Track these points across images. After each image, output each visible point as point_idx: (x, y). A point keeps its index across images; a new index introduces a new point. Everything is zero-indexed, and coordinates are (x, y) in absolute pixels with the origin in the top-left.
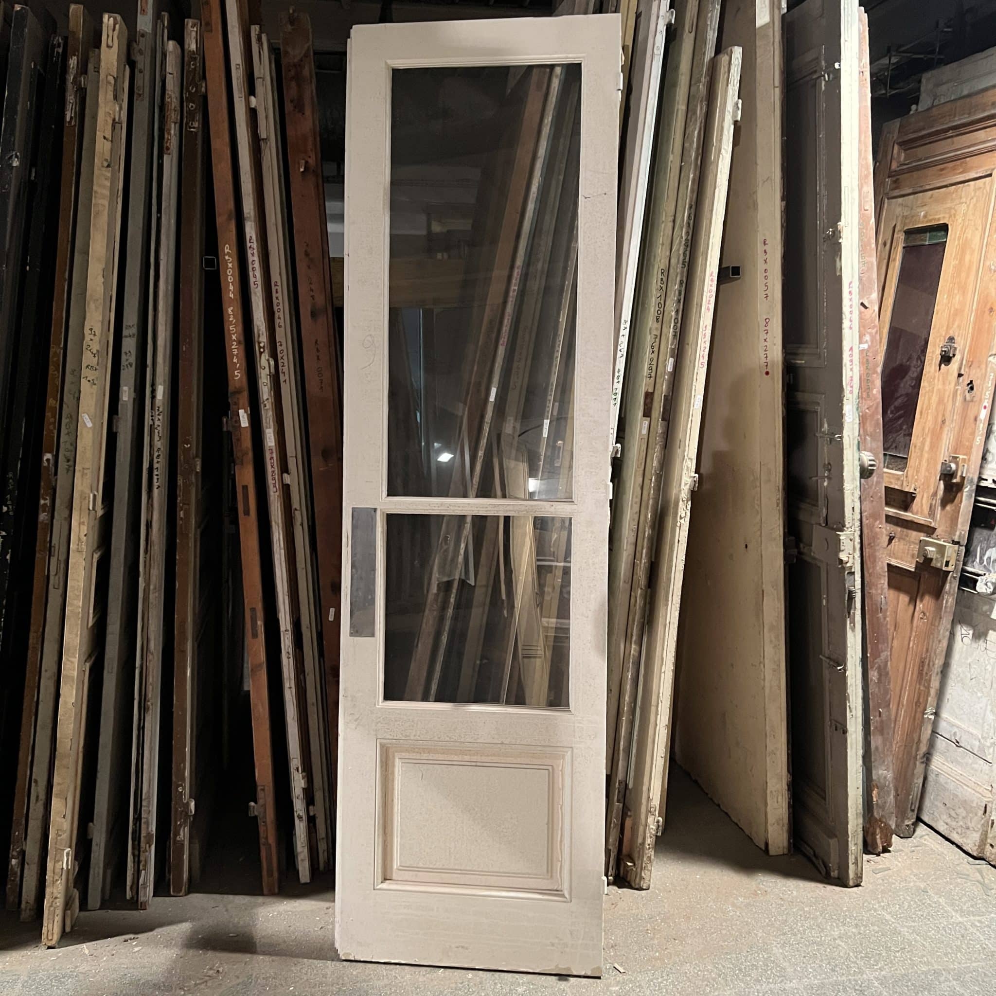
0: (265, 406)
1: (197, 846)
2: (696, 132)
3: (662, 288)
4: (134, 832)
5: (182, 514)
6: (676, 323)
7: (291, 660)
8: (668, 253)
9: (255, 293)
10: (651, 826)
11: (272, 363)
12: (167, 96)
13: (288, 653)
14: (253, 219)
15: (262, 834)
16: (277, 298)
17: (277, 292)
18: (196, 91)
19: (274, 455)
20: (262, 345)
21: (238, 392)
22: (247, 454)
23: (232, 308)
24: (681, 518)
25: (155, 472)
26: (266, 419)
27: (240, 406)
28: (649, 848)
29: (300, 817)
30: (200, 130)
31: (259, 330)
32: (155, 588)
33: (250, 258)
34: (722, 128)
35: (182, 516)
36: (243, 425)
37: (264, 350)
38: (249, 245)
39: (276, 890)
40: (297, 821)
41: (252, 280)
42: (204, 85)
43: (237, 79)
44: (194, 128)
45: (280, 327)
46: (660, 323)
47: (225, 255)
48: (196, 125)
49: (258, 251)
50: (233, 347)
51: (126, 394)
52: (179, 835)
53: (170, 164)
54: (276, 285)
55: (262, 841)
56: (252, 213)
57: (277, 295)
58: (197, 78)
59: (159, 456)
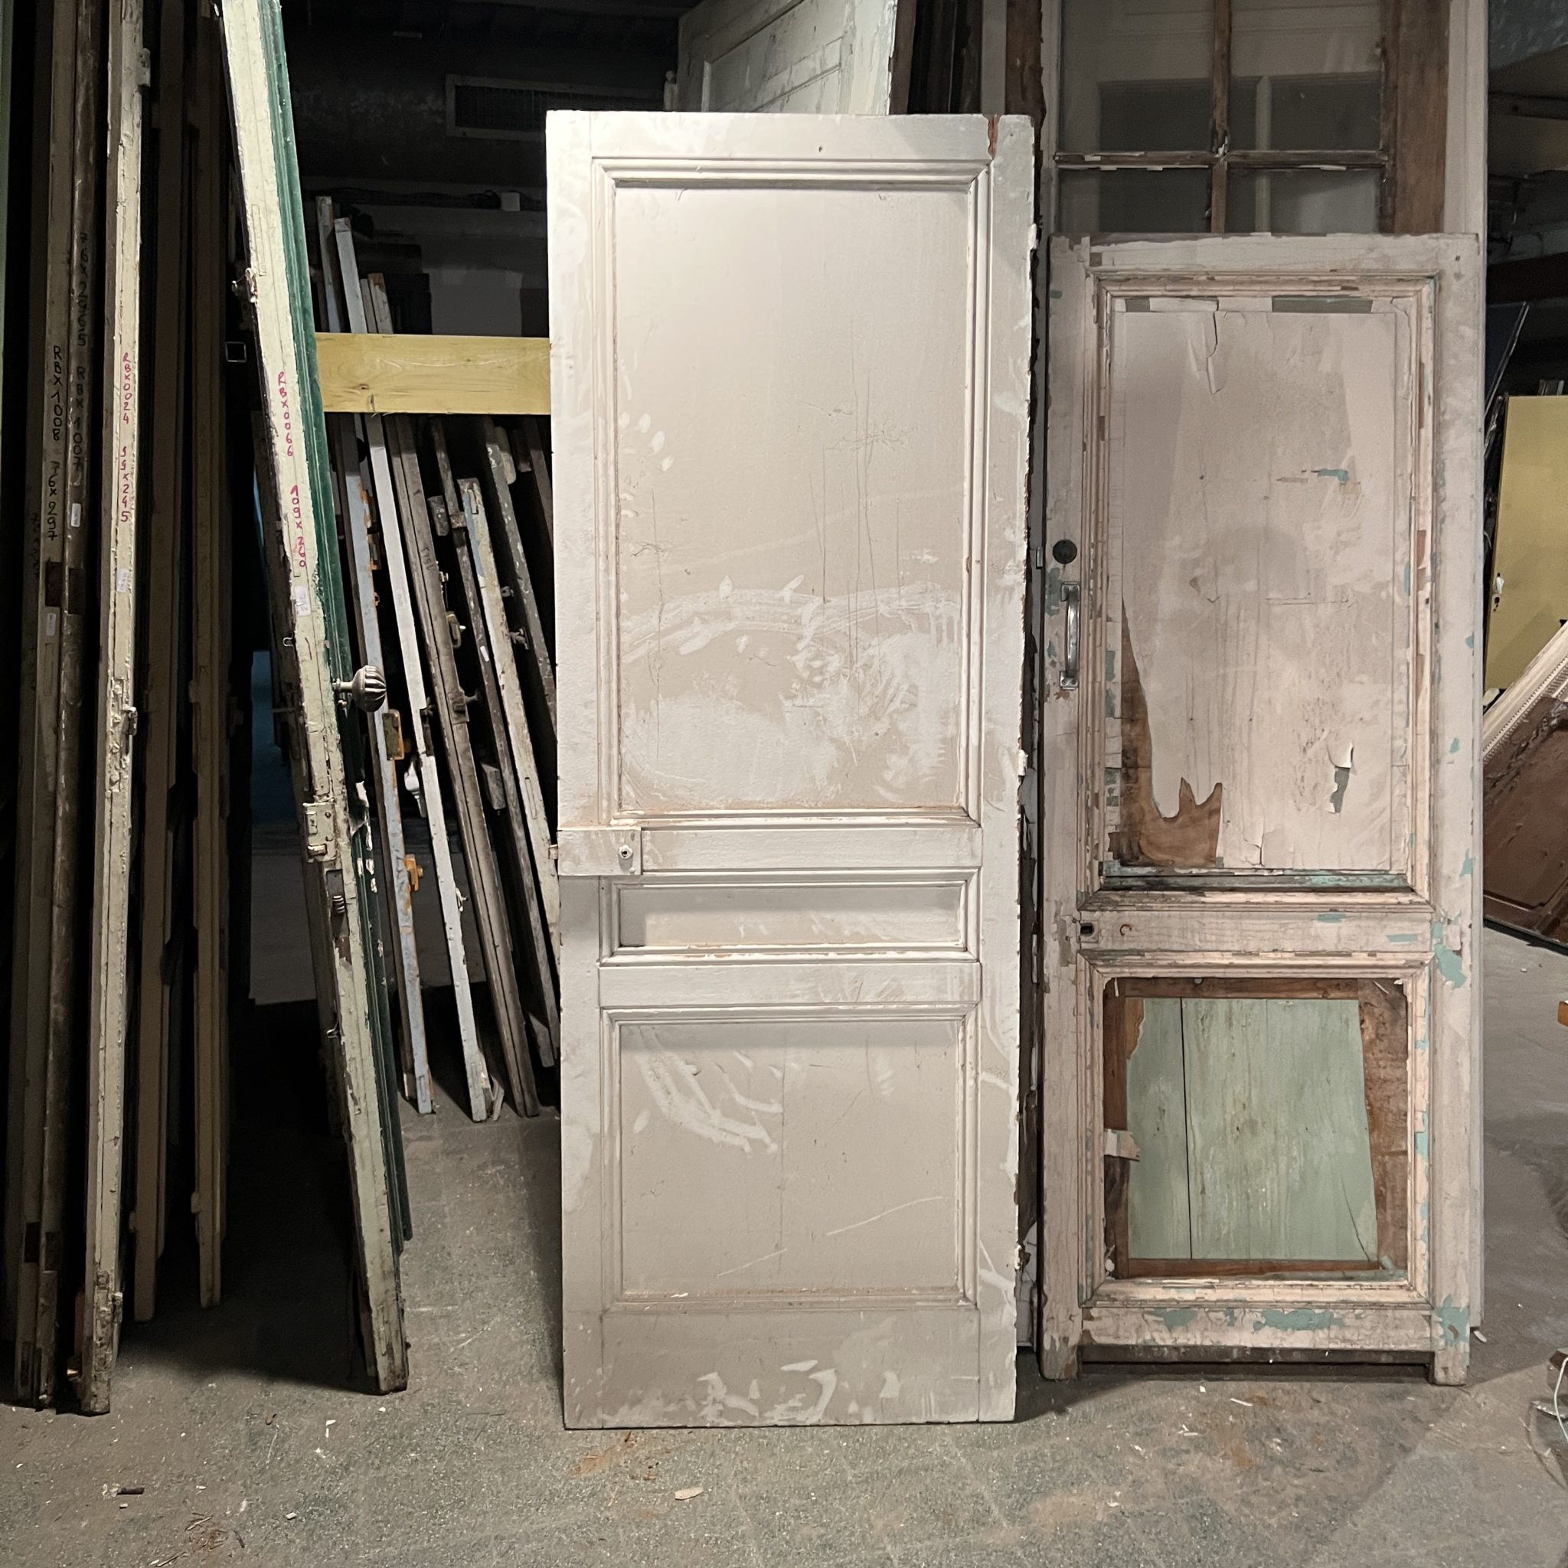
3: (58, 380)
6: (78, 443)
8: (65, 319)
10: (103, 1308)
24: (112, 783)
28: (102, 1345)
46: (61, 441)
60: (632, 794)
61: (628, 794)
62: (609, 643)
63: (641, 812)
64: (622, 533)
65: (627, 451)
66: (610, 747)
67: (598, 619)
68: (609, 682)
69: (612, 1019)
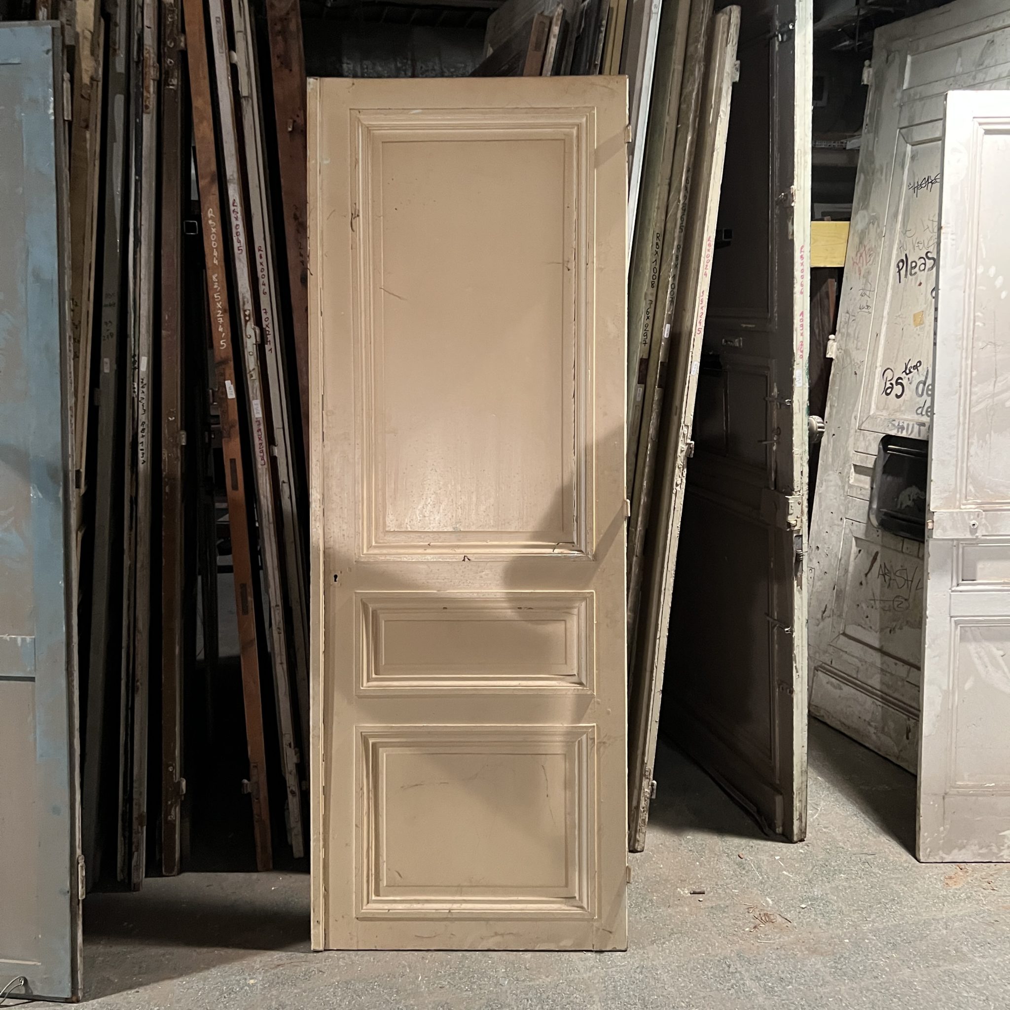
0: (252, 376)
1: (187, 825)
2: (694, 94)
3: (657, 253)
4: (124, 813)
5: (167, 489)
6: (673, 289)
7: (282, 635)
8: (663, 217)
9: (240, 260)
10: (646, 790)
11: (258, 331)
12: (145, 52)
13: (279, 628)
14: (236, 181)
15: (255, 811)
16: (261, 264)
17: (261, 257)
18: (175, 45)
19: (262, 427)
20: (247, 313)
21: (224, 362)
22: (233, 426)
23: (216, 275)
24: (677, 485)
25: (140, 447)
26: (253, 390)
27: (227, 376)
28: (644, 811)
29: (293, 793)
30: (180, 87)
31: (243, 298)
32: (142, 566)
33: (234, 222)
34: (721, 89)
35: (167, 490)
36: (230, 397)
37: (250, 319)
38: (232, 208)
39: (271, 866)
40: (290, 796)
41: (236, 245)
42: (183, 39)
43: (218, 33)
44: (173, 85)
45: (265, 293)
46: (655, 288)
47: (208, 219)
48: (175, 82)
49: (242, 215)
50: (218, 315)
51: (107, 366)
52: (171, 815)
53: (148, 123)
54: (259, 250)
55: (256, 817)
56: (236, 176)
57: (261, 261)
58: (175, 32)
59: (143, 430)
60: (973, 490)
61: (970, 490)
62: (965, 401)
63: (979, 501)
64: (976, 336)
65: (981, 287)
66: (962, 463)
67: (960, 387)
68: (964, 424)
69: (956, 623)
